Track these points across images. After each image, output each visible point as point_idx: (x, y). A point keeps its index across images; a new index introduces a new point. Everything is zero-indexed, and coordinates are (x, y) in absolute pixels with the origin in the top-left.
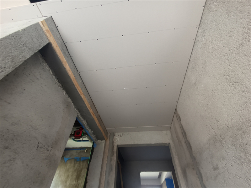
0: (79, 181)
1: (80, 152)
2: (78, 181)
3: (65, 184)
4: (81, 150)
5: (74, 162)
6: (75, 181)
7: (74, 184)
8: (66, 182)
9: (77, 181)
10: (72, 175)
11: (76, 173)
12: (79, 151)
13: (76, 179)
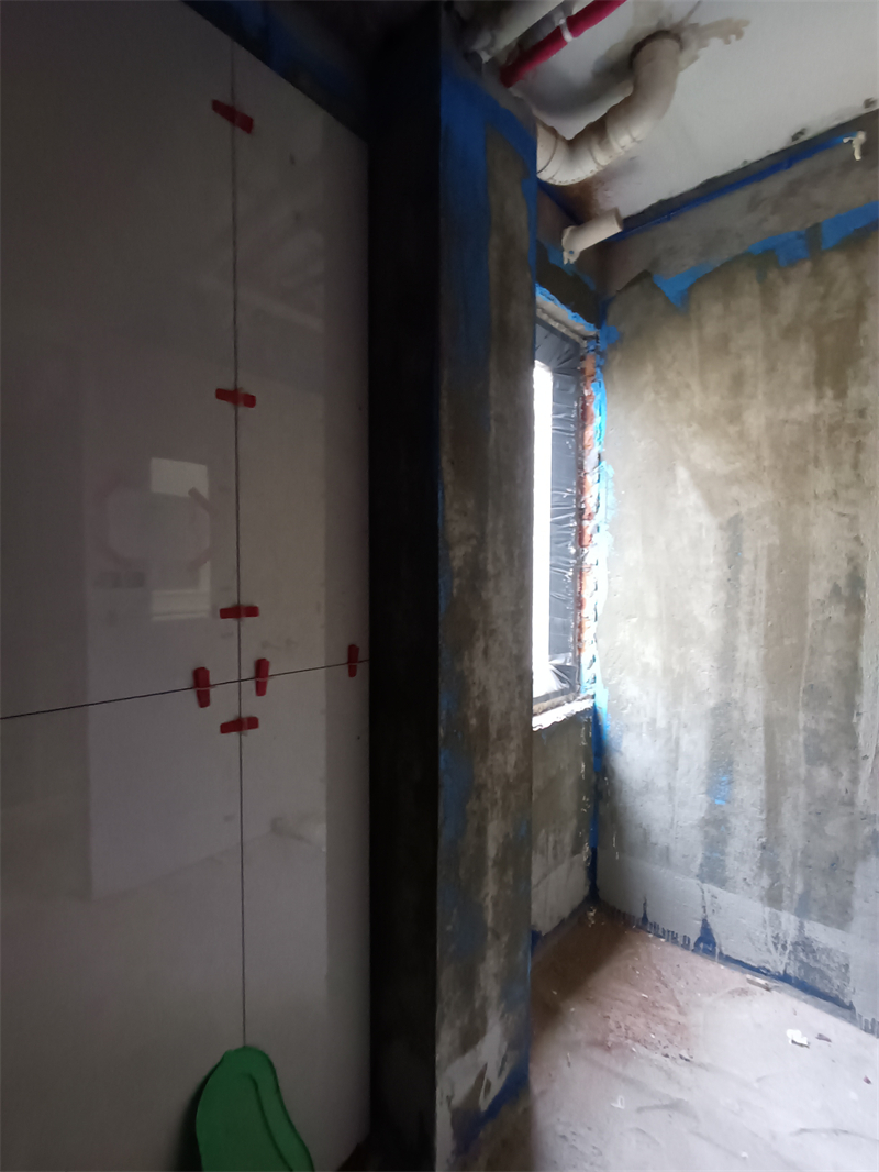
0: (853, 392)
1: (792, 189)
2: (841, 394)
3: (732, 430)
4: (799, 170)
5: (762, 278)
6: (820, 397)
7: (817, 417)
8: (734, 416)
9: (829, 393)
10: (771, 369)
11: (804, 349)
12: (774, 185)
13: (819, 384)
